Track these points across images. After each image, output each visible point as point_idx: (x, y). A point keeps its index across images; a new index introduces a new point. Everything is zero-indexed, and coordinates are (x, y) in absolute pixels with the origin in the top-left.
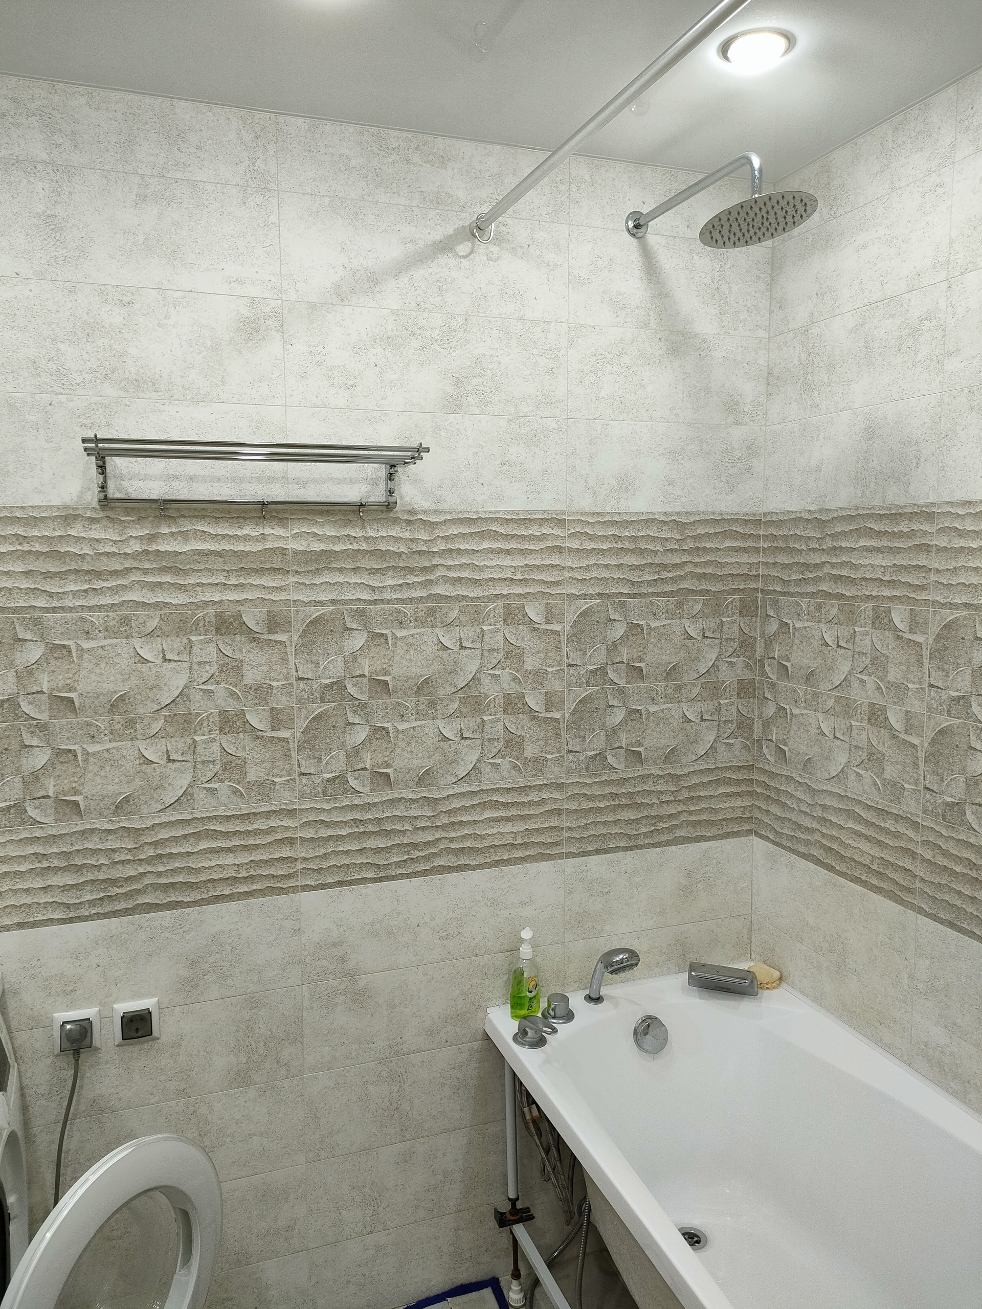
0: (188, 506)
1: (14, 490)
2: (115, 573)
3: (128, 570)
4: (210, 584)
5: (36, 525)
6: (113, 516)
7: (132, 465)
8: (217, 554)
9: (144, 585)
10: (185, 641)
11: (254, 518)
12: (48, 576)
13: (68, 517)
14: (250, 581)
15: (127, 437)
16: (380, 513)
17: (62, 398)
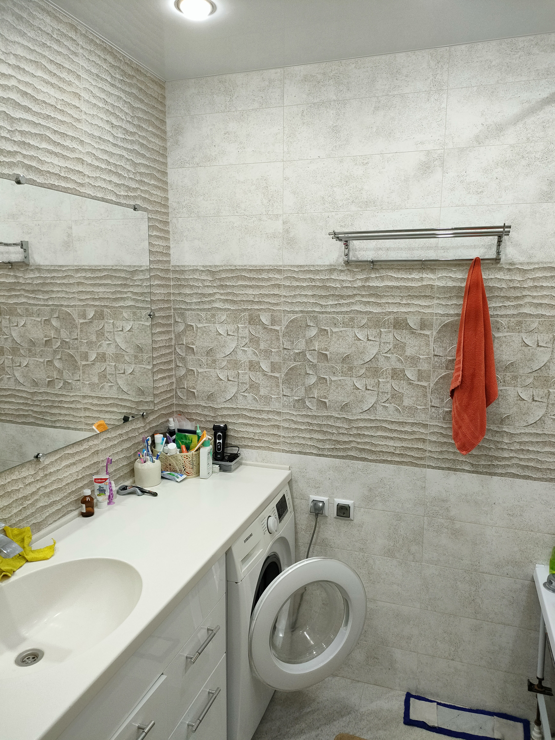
0: (385, 263)
1: (311, 258)
2: (349, 296)
3: (355, 295)
4: (392, 303)
5: (318, 274)
6: (350, 269)
7: (361, 244)
8: (398, 287)
9: (361, 302)
10: (378, 331)
11: (418, 269)
12: (321, 297)
13: (332, 270)
14: (413, 302)
15: (360, 230)
16: (491, 264)
17: (333, 214)
